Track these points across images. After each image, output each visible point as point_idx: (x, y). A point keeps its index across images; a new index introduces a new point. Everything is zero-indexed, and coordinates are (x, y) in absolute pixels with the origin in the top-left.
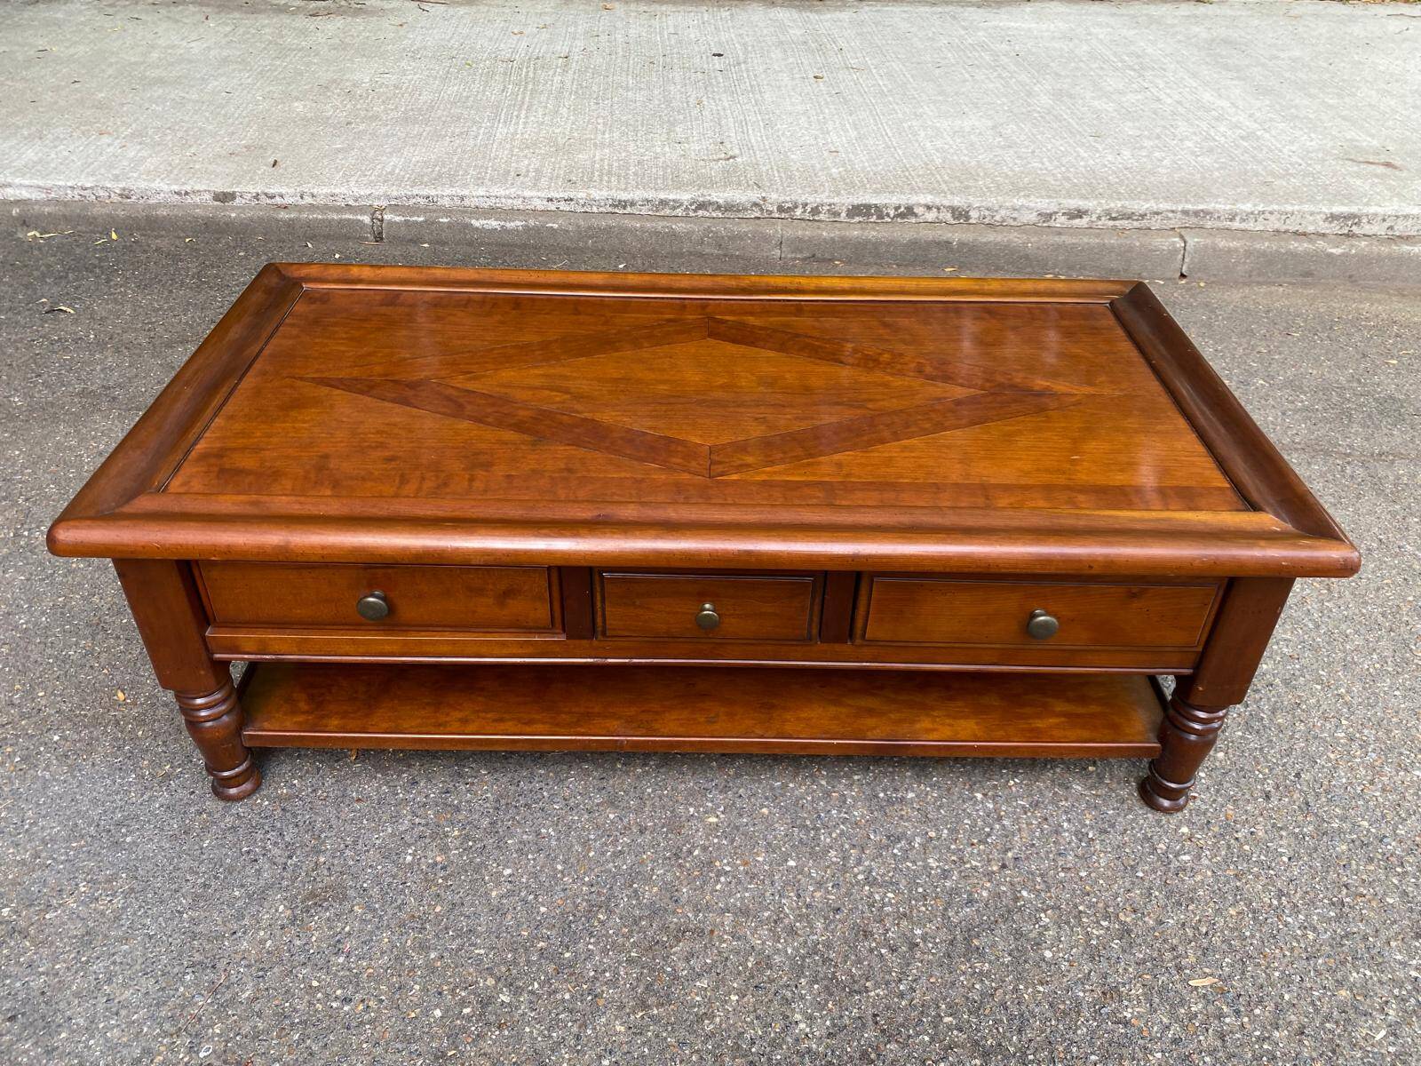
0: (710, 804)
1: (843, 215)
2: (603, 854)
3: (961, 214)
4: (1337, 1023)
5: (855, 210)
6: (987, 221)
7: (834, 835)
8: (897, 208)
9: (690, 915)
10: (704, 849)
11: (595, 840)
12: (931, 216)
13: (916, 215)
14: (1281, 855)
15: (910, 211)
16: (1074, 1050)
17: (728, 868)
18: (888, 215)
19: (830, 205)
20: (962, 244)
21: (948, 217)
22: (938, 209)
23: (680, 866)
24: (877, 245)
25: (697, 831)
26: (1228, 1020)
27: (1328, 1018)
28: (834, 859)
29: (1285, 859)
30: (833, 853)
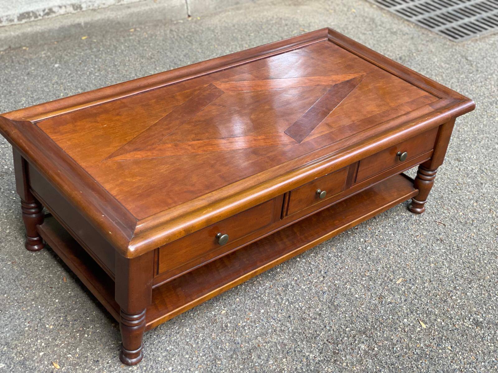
0: (217, 307)
1: (16, 20)
2: (198, 343)
3: (77, 7)
4: (436, 273)
5: (22, 16)
6: (91, 8)
7: (267, 295)
8: (44, 11)
9: (247, 345)
10: (230, 322)
11: (190, 341)
12: (62, 11)
13: (54, 12)
14: (391, 234)
15: (51, 11)
16: (384, 317)
17: (244, 324)
18: (40, 15)
19: (7, 16)
20: (86, 24)
21: (71, 9)
22: (65, 7)
23: (227, 332)
24: (42, 34)
25: (222, 318)
26: (413, 288)
27: (433, 274)
28: (274, 302)
29: (393, 235)
30: (272, 301)
